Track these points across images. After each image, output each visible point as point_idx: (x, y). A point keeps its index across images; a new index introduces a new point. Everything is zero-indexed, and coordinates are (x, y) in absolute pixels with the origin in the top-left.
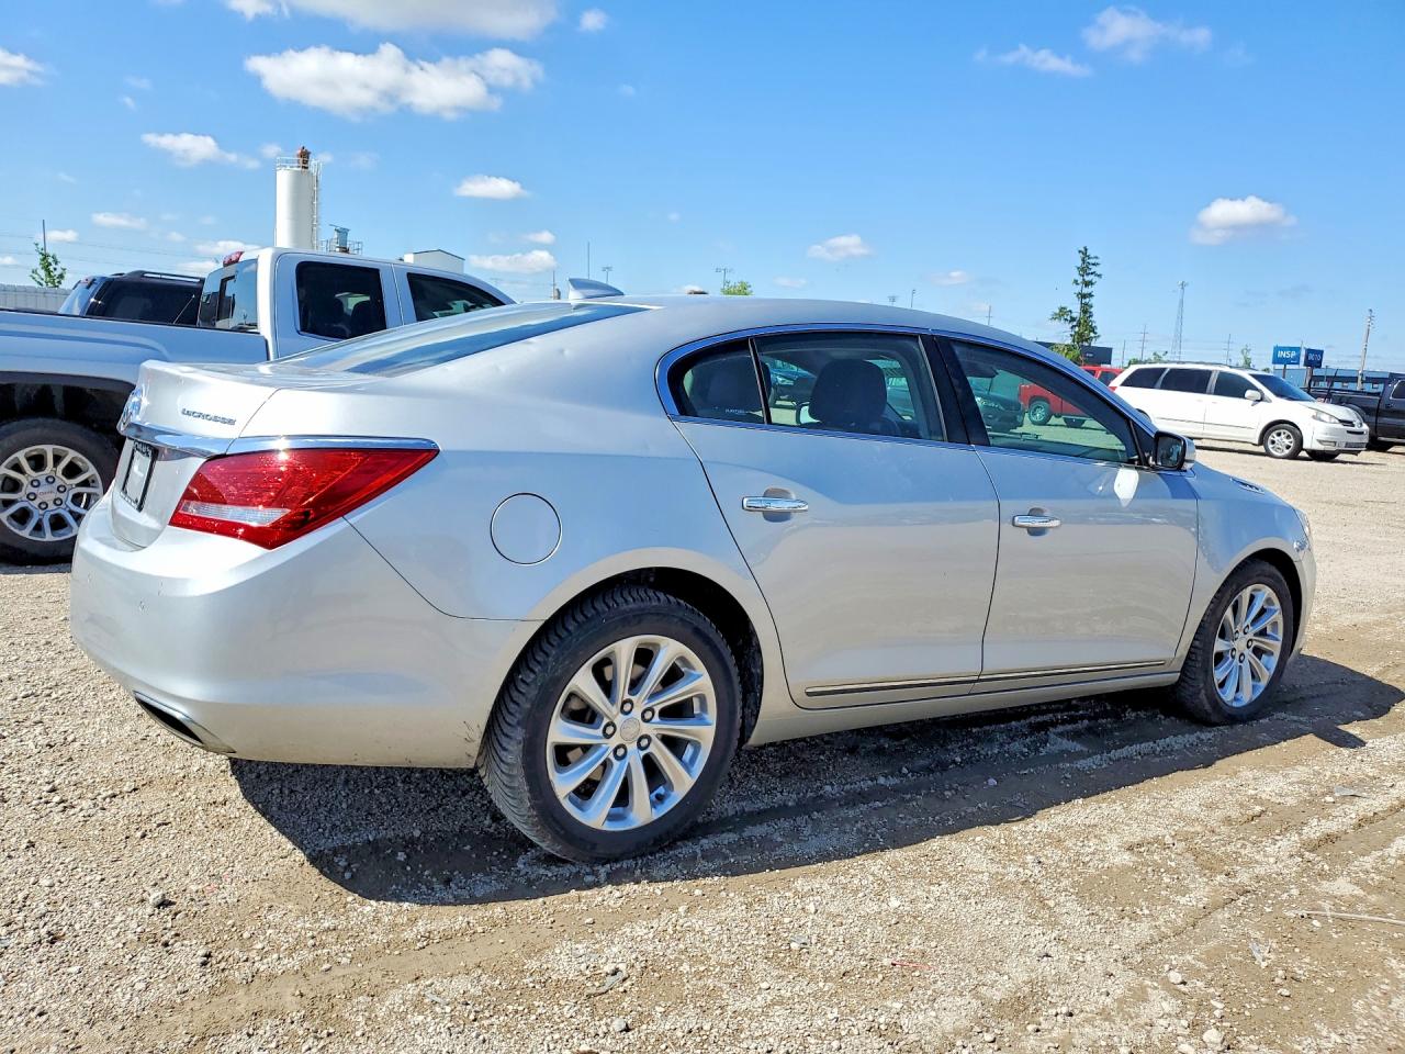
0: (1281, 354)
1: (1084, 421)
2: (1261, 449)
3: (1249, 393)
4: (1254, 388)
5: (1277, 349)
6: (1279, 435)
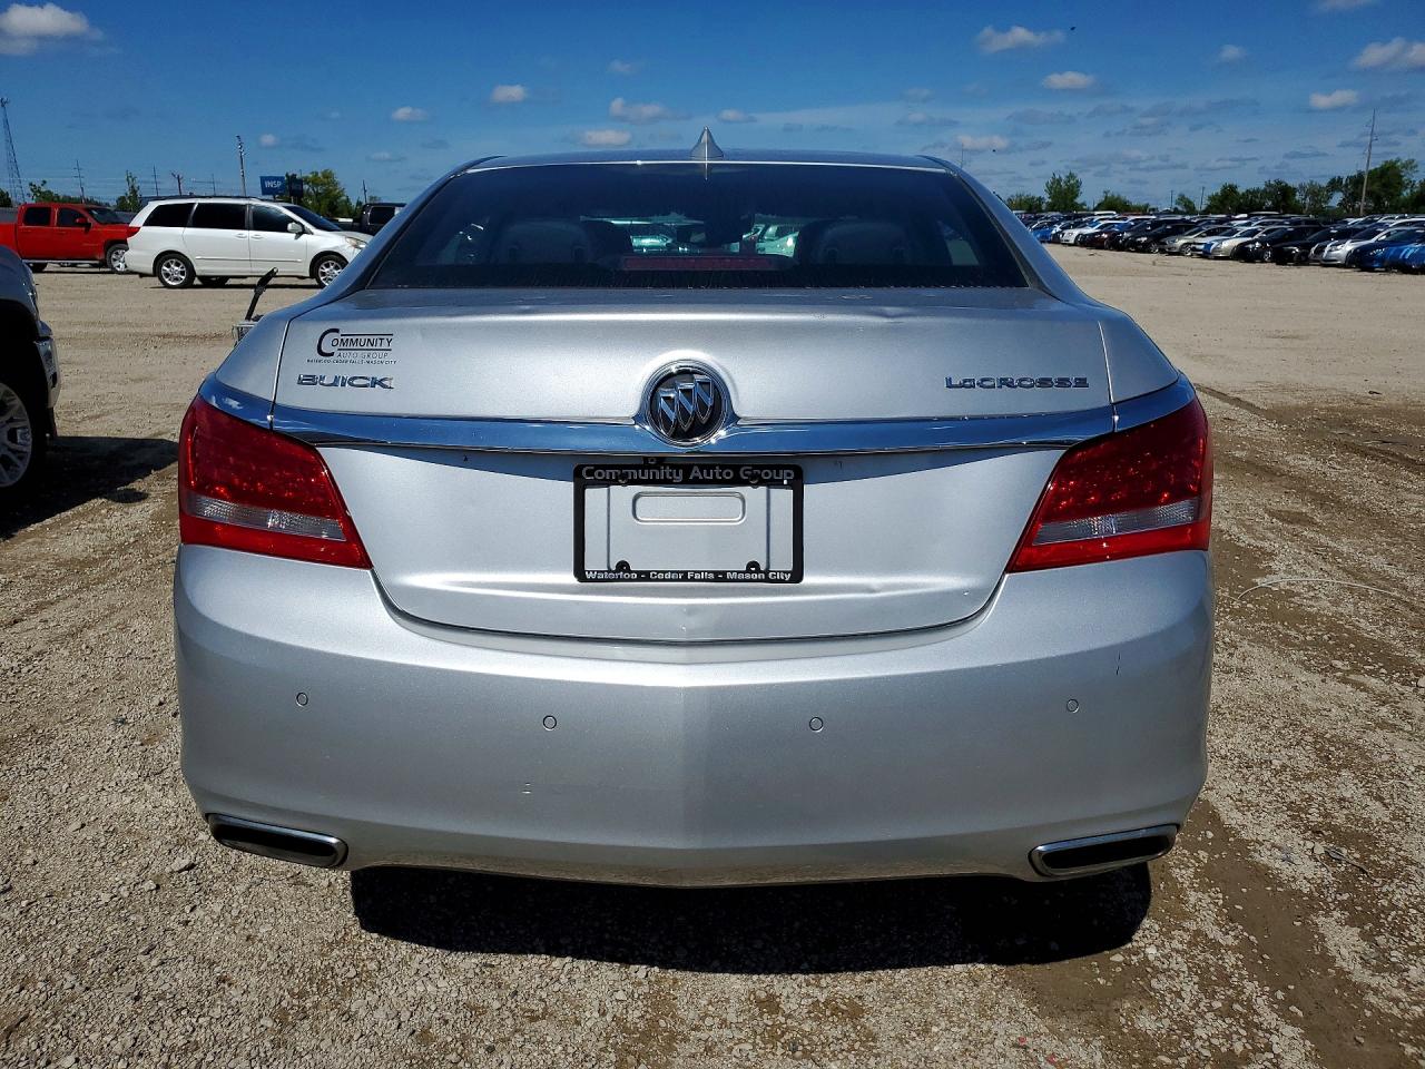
0: (269, 184)
1: (45, 265)
2: (314, 282)
3: (290, 226)
4: (292, 220)
5: (263, 179)
6: (327, 266)
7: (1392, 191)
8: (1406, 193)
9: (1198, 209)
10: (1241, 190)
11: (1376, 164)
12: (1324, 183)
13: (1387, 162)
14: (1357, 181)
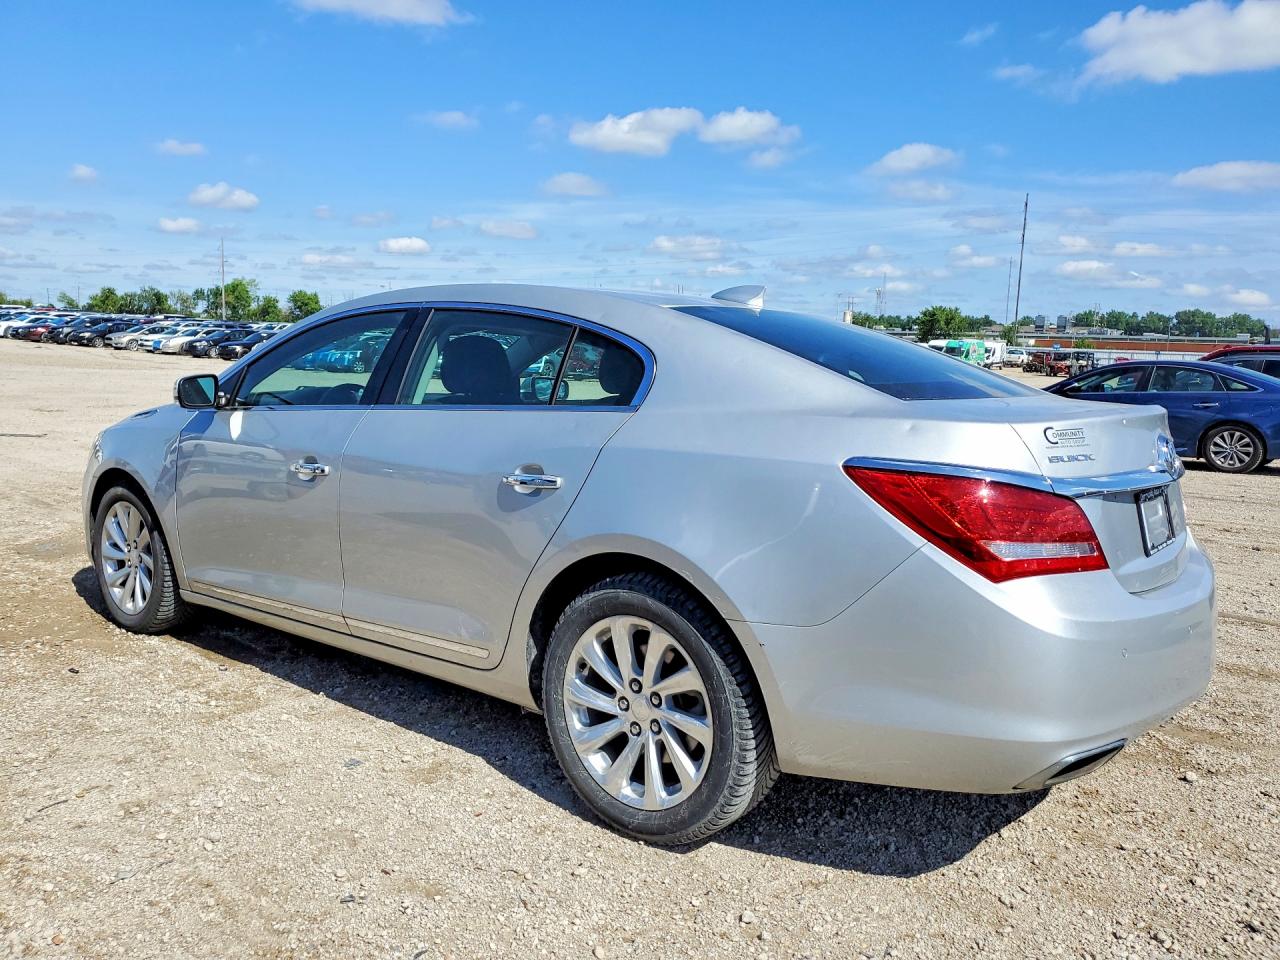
7: (244, 303)
8: (254, 306)
9: (81, 305)
10: (120, 293)
11: (229, 280)
12: (190, 292)
13: (235, 280)
14: (217, 293)
